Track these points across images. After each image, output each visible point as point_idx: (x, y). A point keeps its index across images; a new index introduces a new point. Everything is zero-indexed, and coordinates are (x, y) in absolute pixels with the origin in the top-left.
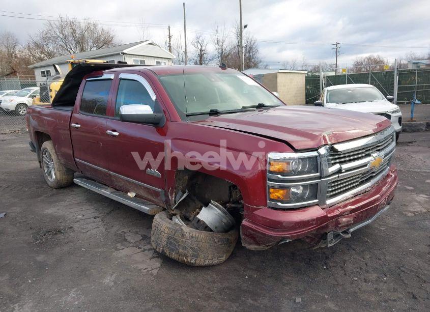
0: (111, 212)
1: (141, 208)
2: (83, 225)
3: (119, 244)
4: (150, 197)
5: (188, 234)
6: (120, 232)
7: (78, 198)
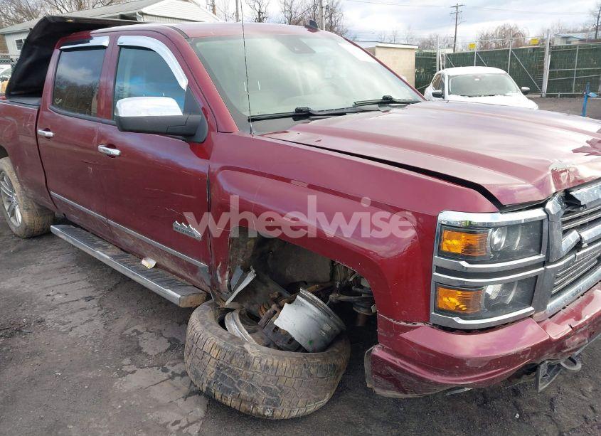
0: (116, 286)
1: (165, 293)
2: (63, 315)
3: (127, 361)
4: (181, 272)
5: (257, 361)
6: (128, 332)
7: (61, 257)
